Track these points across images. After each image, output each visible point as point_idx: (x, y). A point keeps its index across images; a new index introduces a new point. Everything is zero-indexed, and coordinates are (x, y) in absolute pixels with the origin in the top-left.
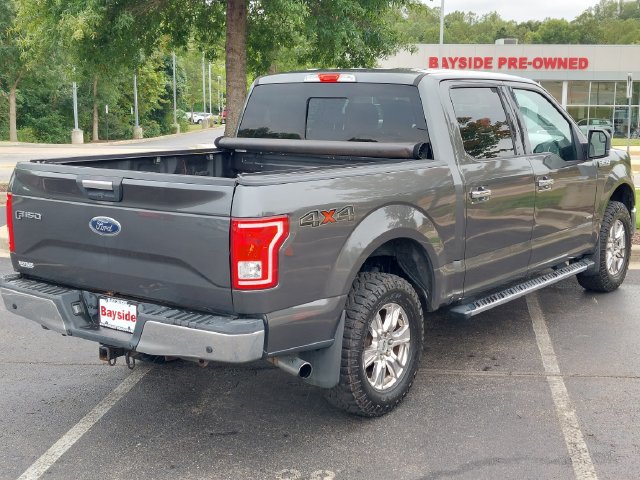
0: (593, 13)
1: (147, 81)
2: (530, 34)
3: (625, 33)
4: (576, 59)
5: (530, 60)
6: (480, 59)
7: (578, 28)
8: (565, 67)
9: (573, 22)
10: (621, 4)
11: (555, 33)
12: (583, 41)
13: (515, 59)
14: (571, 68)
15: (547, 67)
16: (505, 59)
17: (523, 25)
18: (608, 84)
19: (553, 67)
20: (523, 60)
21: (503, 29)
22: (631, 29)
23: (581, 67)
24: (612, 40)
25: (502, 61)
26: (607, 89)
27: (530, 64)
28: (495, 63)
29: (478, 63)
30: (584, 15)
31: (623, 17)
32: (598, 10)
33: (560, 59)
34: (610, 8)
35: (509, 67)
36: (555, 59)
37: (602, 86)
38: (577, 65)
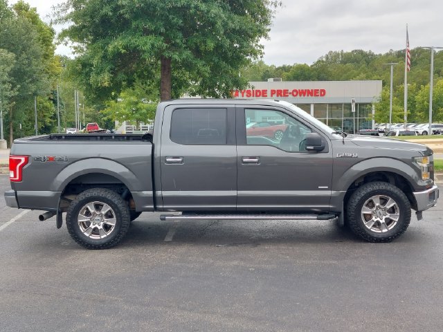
0: (324, 59)
1: (43, 108)
2: (285, 74)
3: (345, 72)
4: (318, 90)
5: (290, 91)
6: (259, 91)
7: (315, 69)
8: (312, 95)
9: (312, 66)
10: (342, 53)
11: (301, 74)
12: (320, 79)
13: (281, 91)
14: (315, 95)
15: (300, 96)
16: (274, 91)
17: (279, 68)
18: (338, 105)
19: (304, 95)
20: (286, 91)
21: (267, 71)
22: (349, 70)
23: (321, 95)
24: (338, 78)
25: (273, 92)
26: (338, 109)
27: (290, 93)
28: (269, 94)
29: (258, 94)
30: (319, 61)
31: (344, 62)
32: (327, 58)
33: (308, 90)
34: (335, 56)
35: (278, 96)
36: (306, 90)
37: (335, 107)
38: (319, 94)
